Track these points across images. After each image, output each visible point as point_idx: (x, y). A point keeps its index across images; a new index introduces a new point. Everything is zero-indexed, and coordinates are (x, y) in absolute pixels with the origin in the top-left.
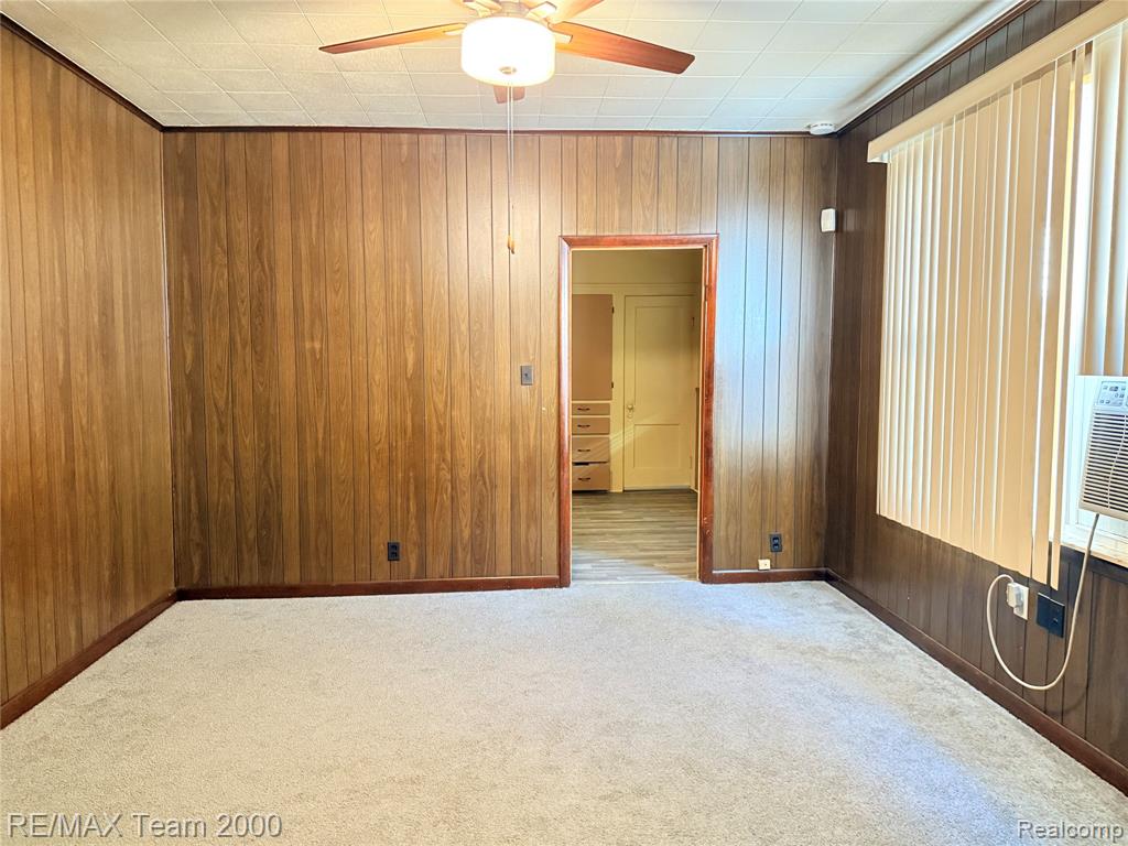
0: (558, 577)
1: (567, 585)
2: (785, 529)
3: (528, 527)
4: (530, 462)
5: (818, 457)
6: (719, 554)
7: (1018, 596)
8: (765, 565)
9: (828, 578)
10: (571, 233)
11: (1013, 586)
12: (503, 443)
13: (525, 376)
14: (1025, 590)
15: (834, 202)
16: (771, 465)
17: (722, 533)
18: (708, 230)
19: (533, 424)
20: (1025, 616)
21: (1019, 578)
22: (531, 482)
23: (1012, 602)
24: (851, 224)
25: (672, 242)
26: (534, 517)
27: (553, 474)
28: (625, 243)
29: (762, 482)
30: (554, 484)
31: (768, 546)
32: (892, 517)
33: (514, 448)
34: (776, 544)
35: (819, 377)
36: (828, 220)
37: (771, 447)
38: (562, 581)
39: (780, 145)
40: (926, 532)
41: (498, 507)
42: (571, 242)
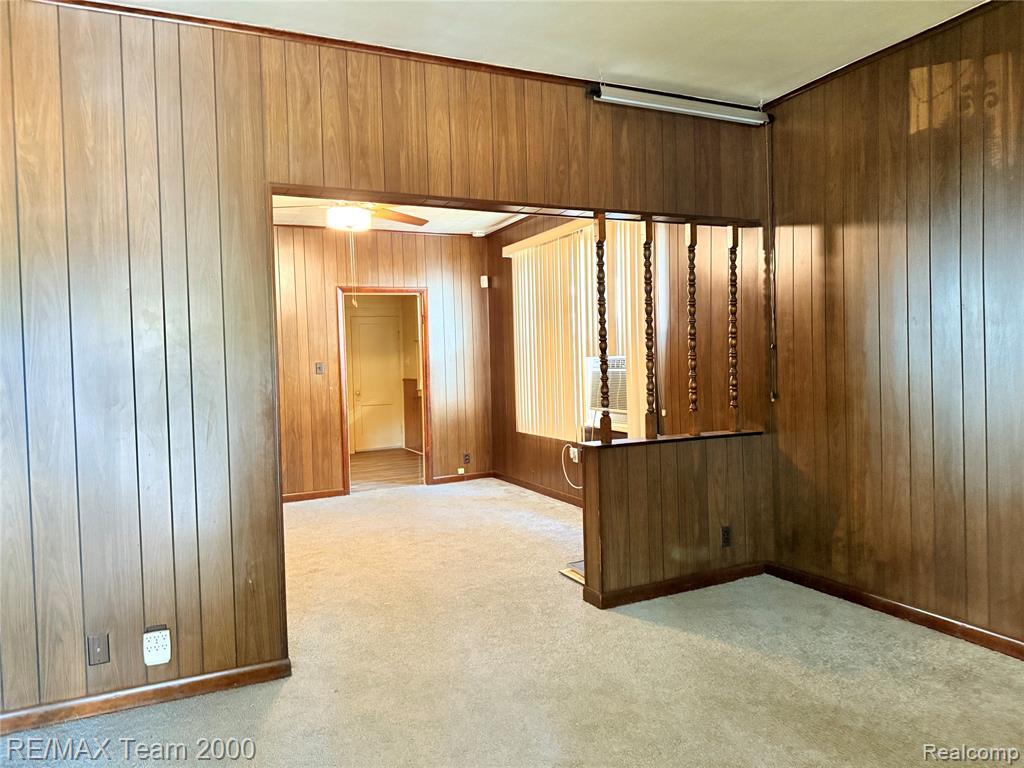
0: (342, 489)
1: (348, 493)
2: (471, 451)
3: (323, 460)
4: (323, 420)
5: (486, 409)
6: (437, 467)
7: (574, 453)
8: (461, 471)
9: (495, 476)
10: (344, 285)
11: (572, 449)
12: (306, 410)
13: (319, 369)
14: (576, 450)
15: (486, 272)
16: (462, 414)
17: (438, 455)
18: (422, 285)
19: (324, 398)
20: (577, 461)
21: (575, 445)
22: (325, 435)
23: (572, 456)
24: (496, 284)
25: (402, 291)
26: (327, 454)
27: (339, 427)
28: (376, 291)
29: (459, 425)
30: (339, 434)
31: (463, 460)
32: (524, 432)
33: (313, 412)
34: (467, 459)
35: (484, 366)
36: (484, 282)
37: (462, 405)
38: (345, 491)
39: (457, 241)
40: (538, 435)
41: (304, 449)
42: (343, 290)
